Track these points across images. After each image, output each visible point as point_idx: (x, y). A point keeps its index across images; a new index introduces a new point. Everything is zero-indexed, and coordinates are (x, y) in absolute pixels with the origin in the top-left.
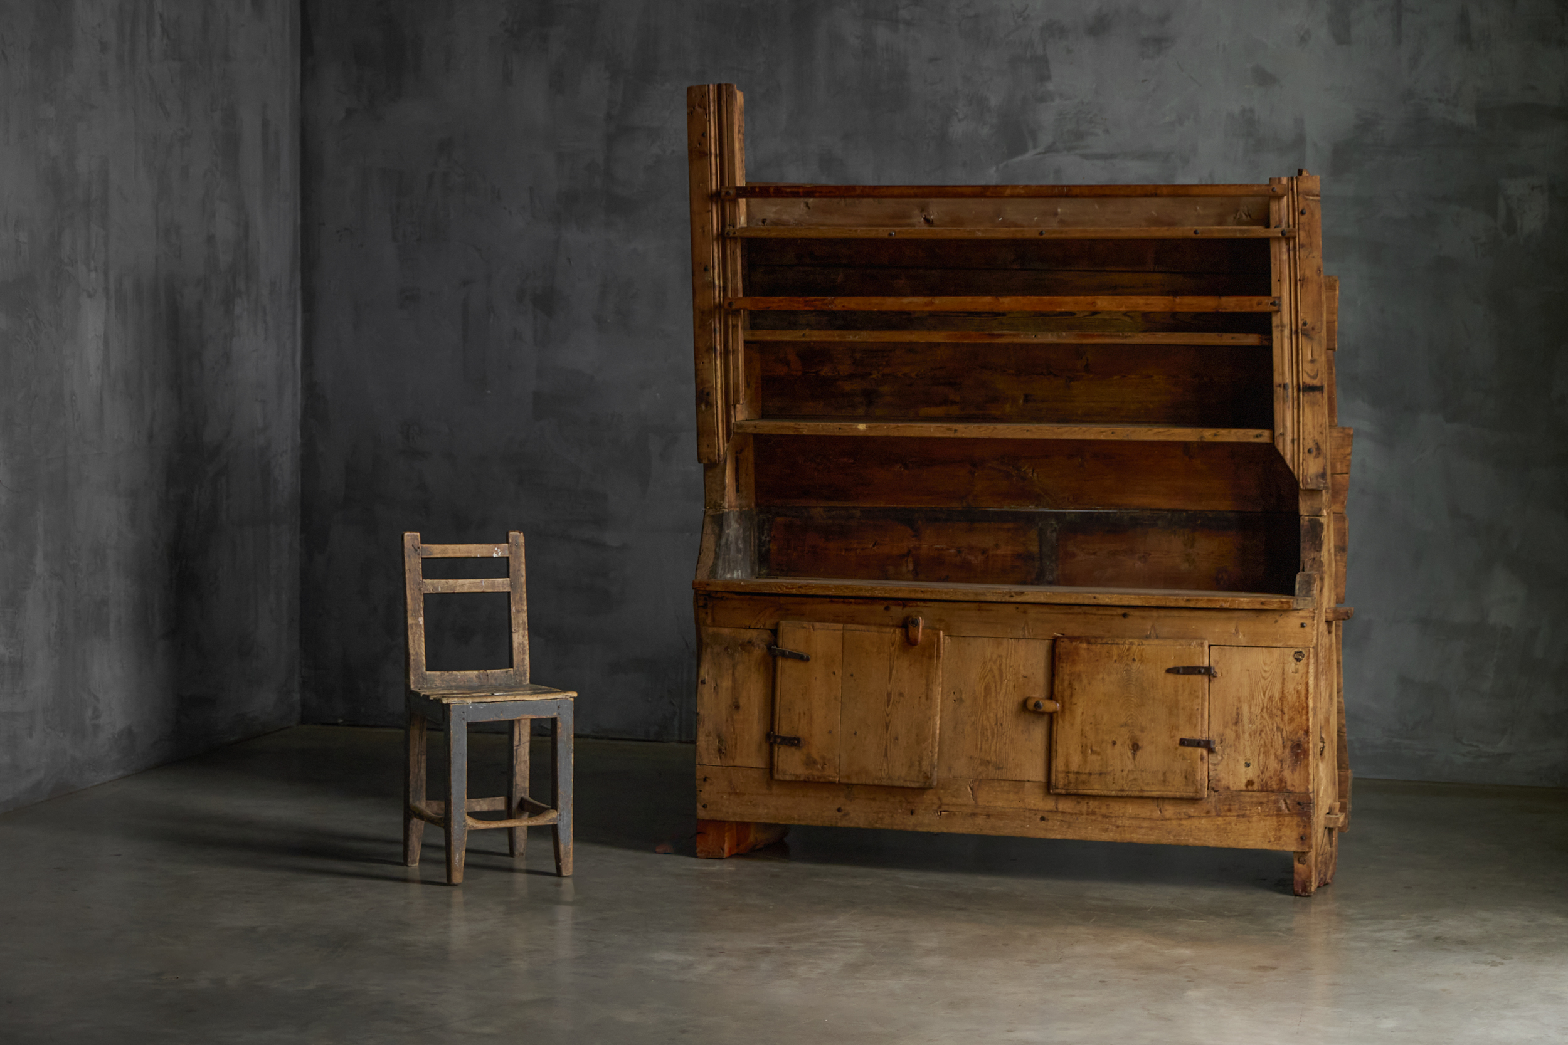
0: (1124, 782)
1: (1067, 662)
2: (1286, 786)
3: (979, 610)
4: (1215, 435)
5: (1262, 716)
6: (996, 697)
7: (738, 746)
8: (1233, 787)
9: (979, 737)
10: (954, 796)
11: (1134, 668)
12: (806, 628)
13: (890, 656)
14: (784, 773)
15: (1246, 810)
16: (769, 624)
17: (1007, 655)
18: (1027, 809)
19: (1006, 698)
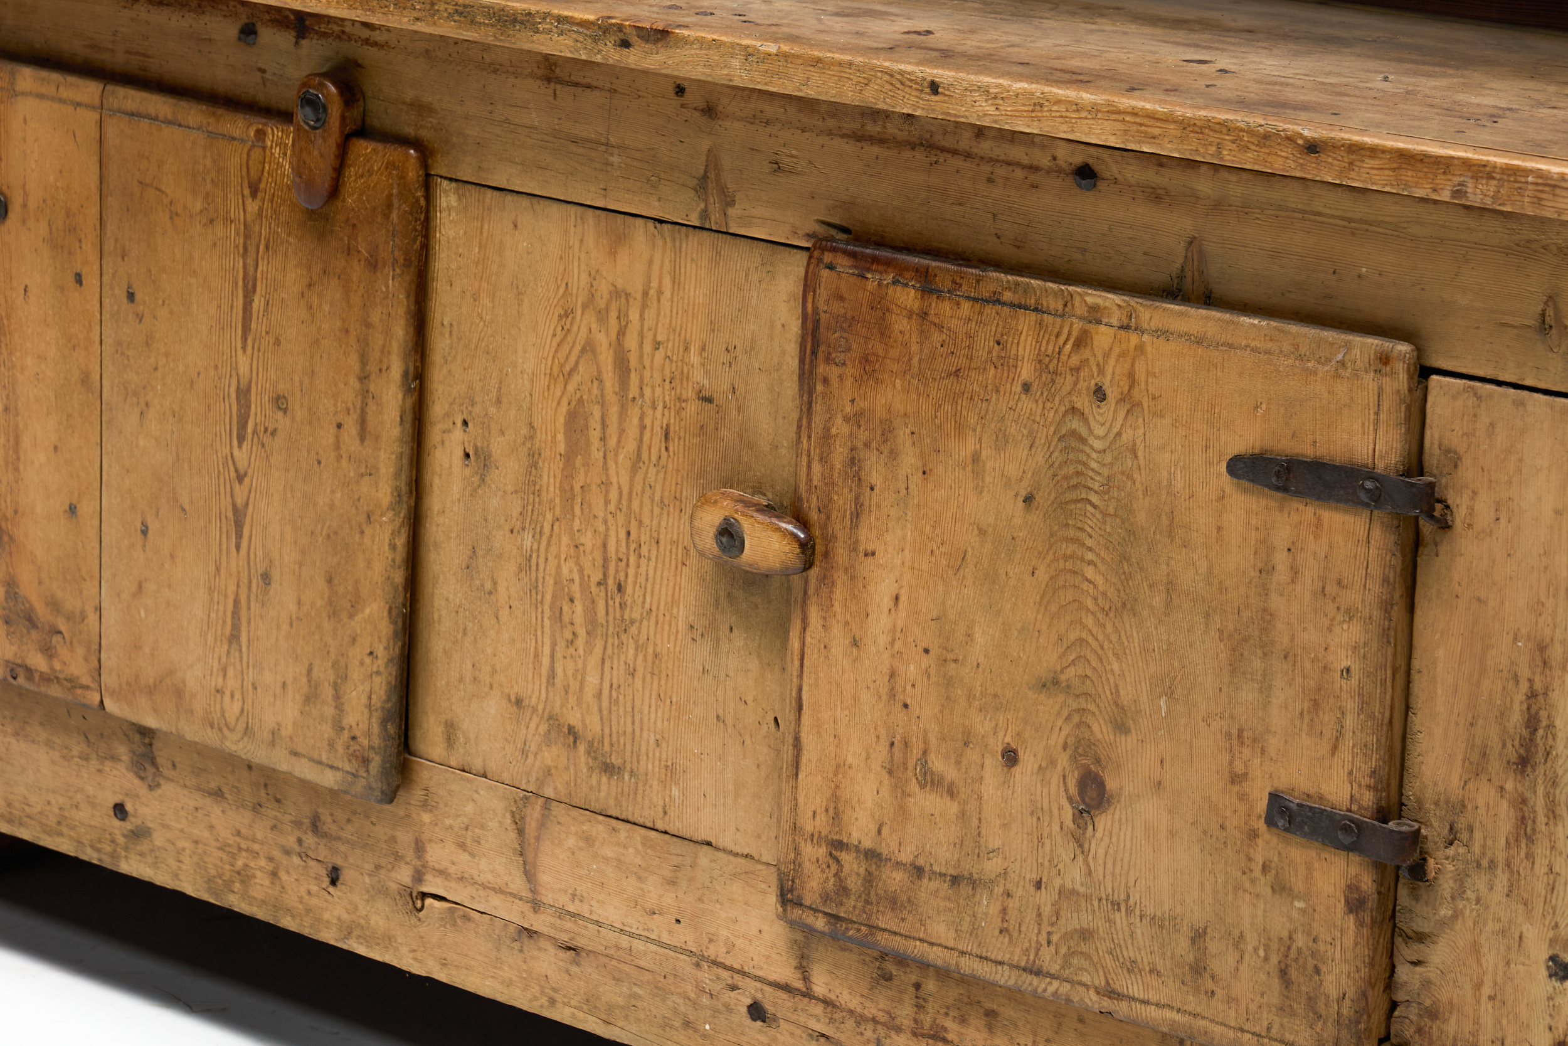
0: (1043, 938)
3: (549, 80)
9: (547, 622)
10: (462, 846)
11: (1100, 431)
13: (247, 237)
17: (645, 294)
18: (703, 958)
19: (639, 478)
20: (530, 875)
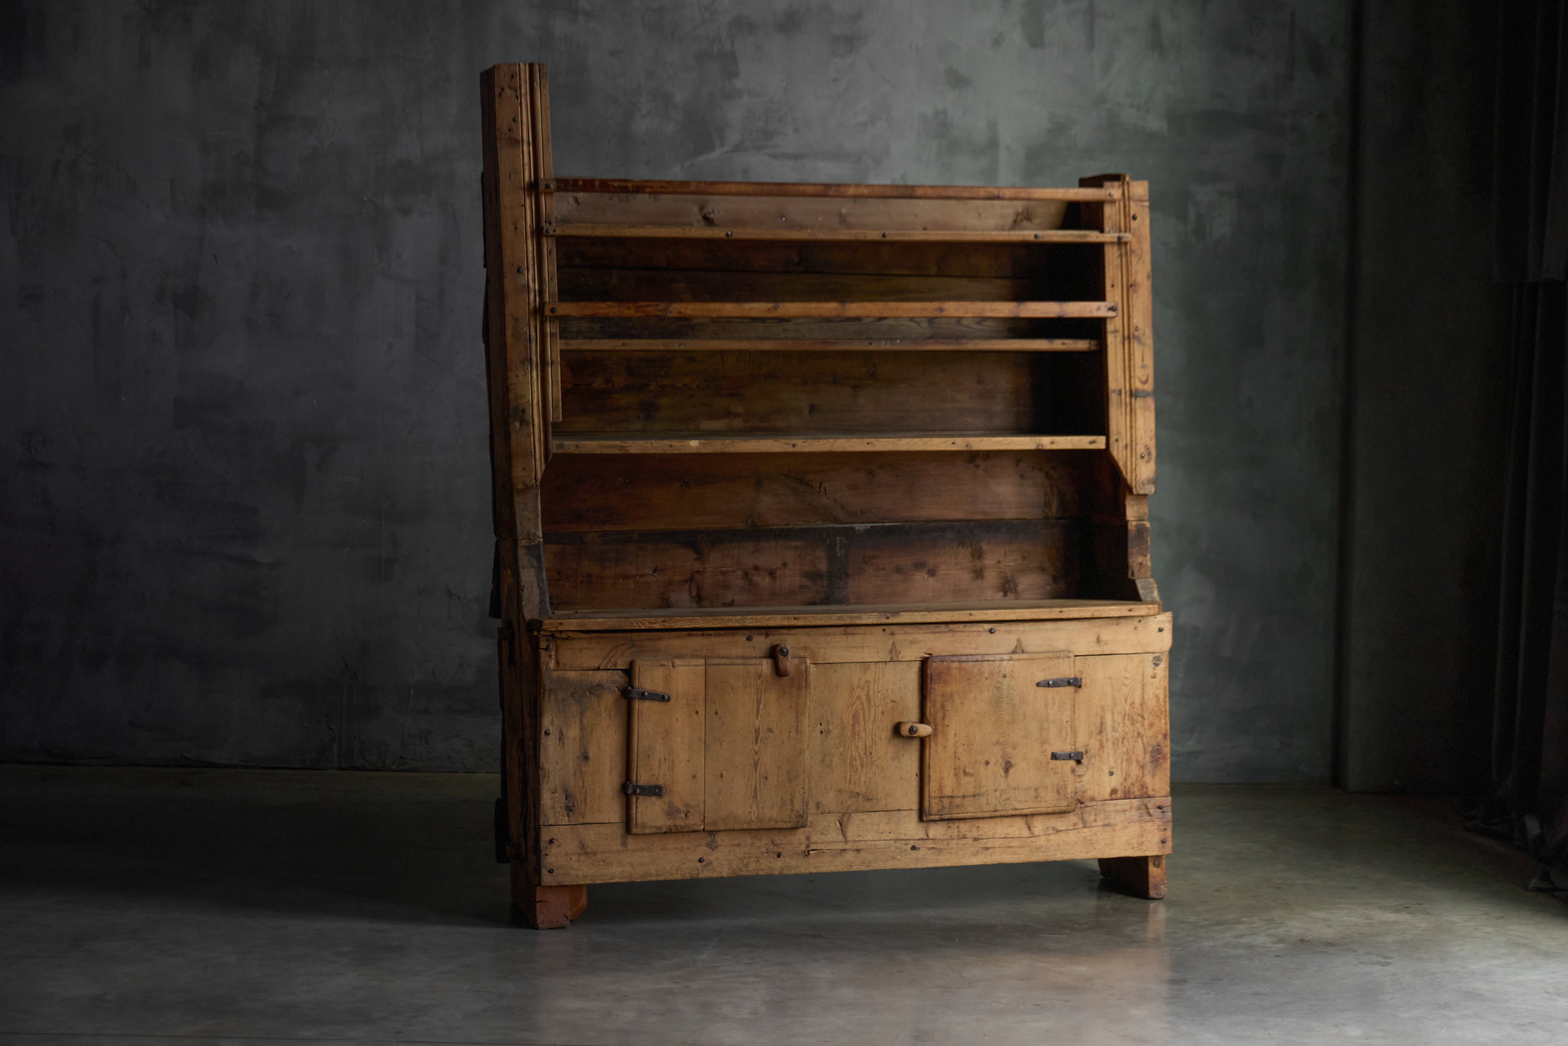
0: (997, 803)
1: (939, 683)
2: (1147, 792)
3: (845, 634)
4: (1052, 443)
5: (1124, 723)
6: (865, 724)
7: (588, 802)
8: (1098, 797)
9: (848, 768)
10: (822, 834)
11: (1005, 684)
12: (665, 665)
13: (758, 690)
14: (644, 826)
15: (1111, 819)
16: (622, 664)
17: (875, 680)
18: (897, 840)
19: (875, 725)
20: (844, 836)
